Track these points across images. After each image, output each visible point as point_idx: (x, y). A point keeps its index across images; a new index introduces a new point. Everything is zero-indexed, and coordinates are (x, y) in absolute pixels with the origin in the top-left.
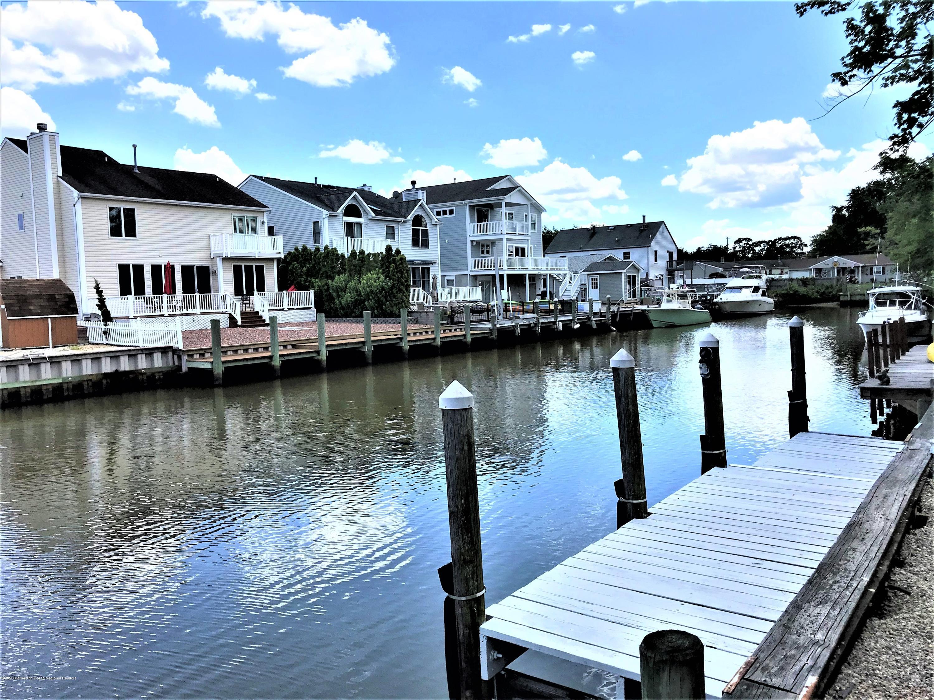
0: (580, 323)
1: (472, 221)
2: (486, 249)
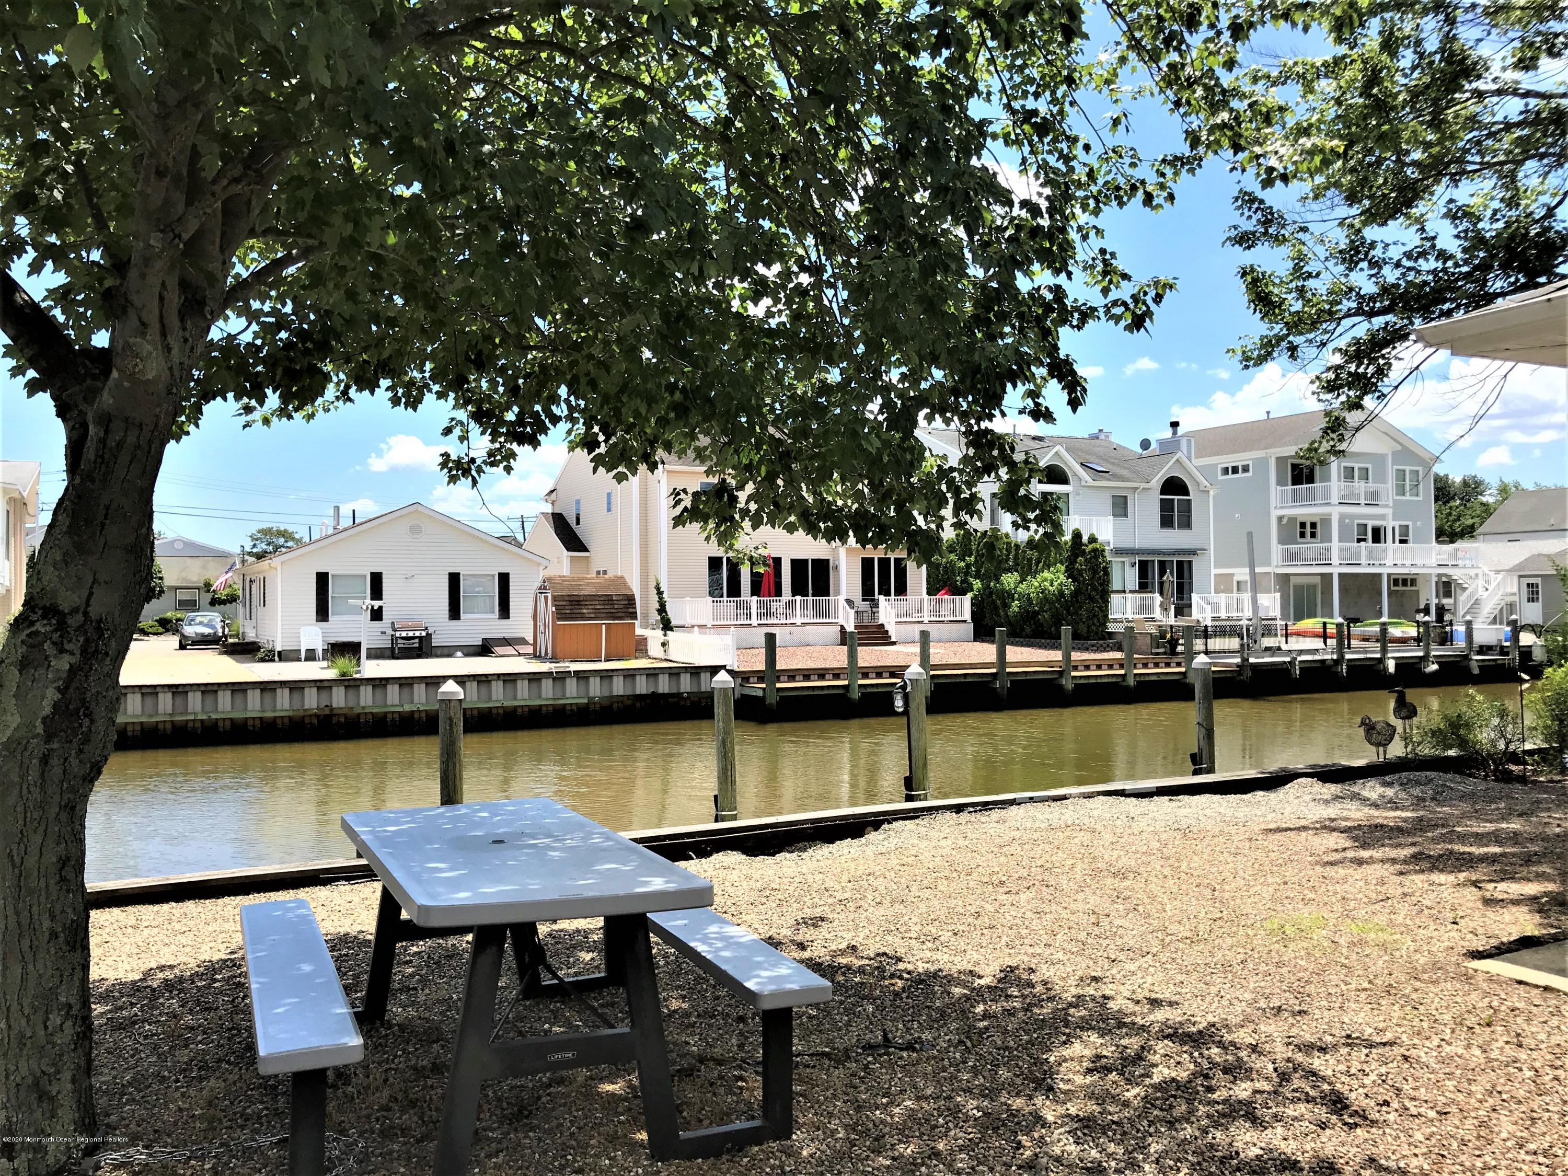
1: (1281, 482)
2: (1308, 530)
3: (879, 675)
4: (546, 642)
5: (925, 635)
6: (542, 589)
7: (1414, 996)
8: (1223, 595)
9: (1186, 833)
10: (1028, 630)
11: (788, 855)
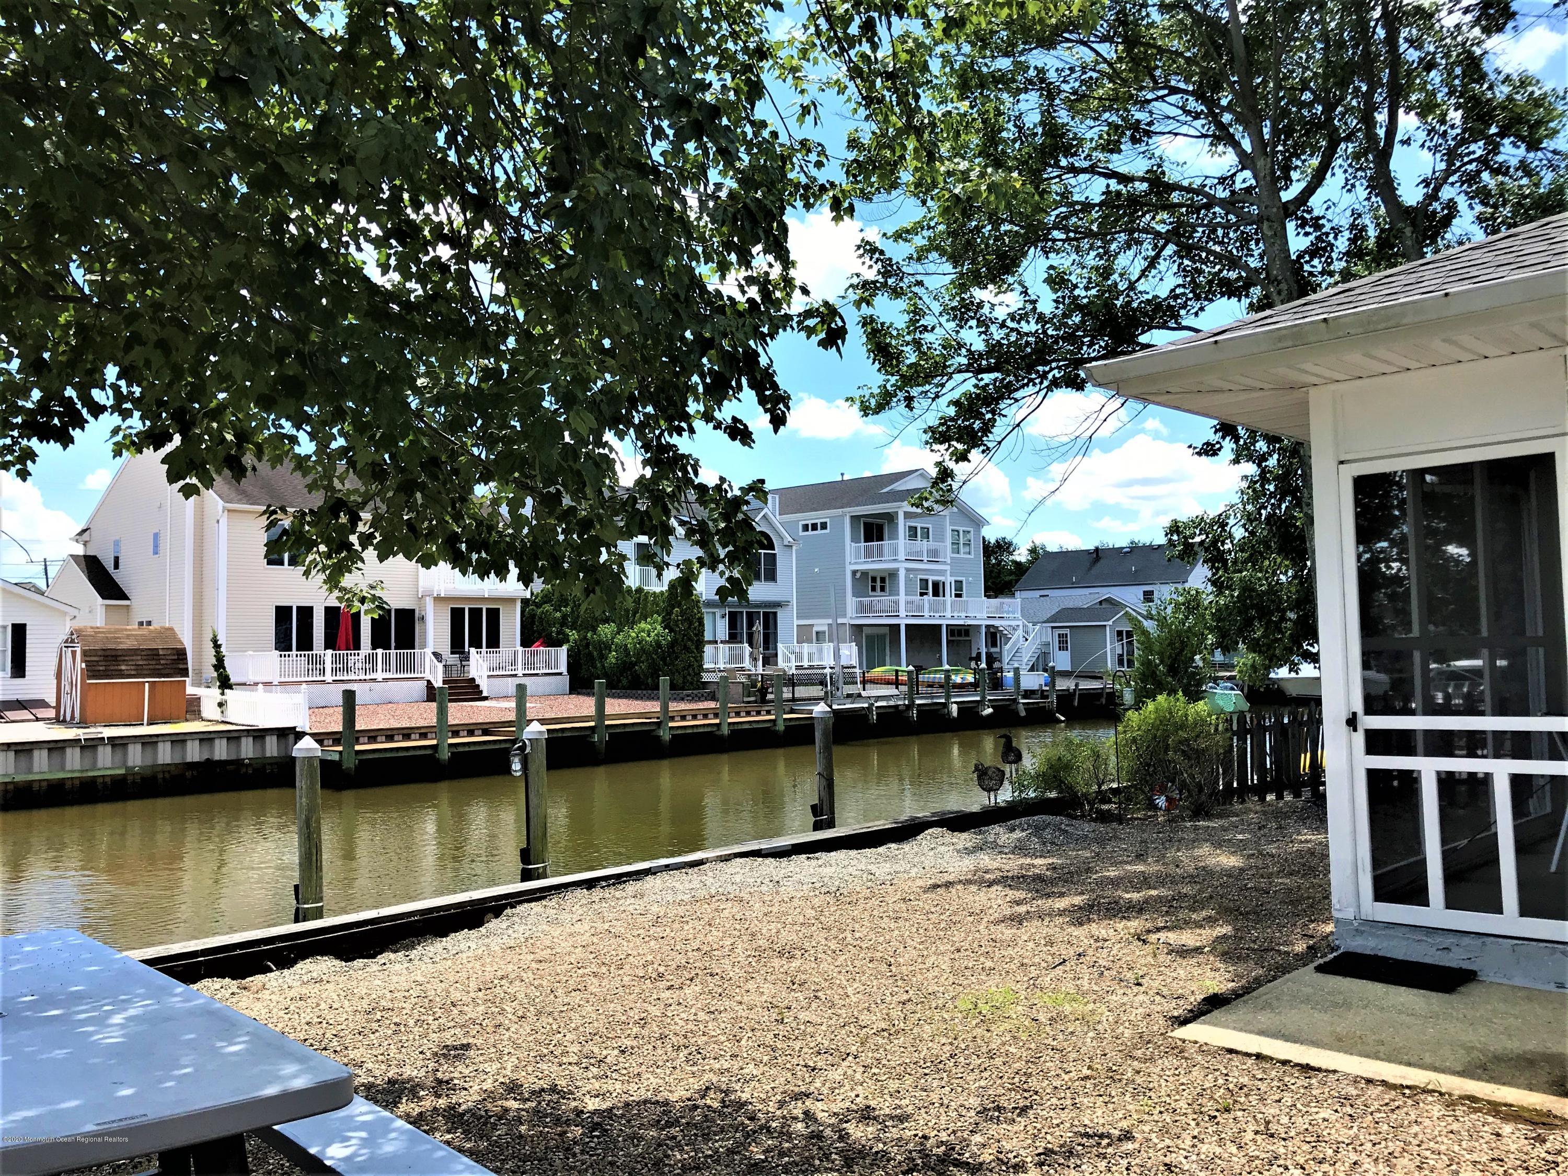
0: (993, 707)
1: (855, 539)
2: (878, 584)
3: (471, 733)
4: (72, 703)
5: (521, 688)
6: (69, 642)
7: (1139, 1080)
8: (805, 645)
9: (837, 894)
10: (625, 682)
11: (392, 956)
